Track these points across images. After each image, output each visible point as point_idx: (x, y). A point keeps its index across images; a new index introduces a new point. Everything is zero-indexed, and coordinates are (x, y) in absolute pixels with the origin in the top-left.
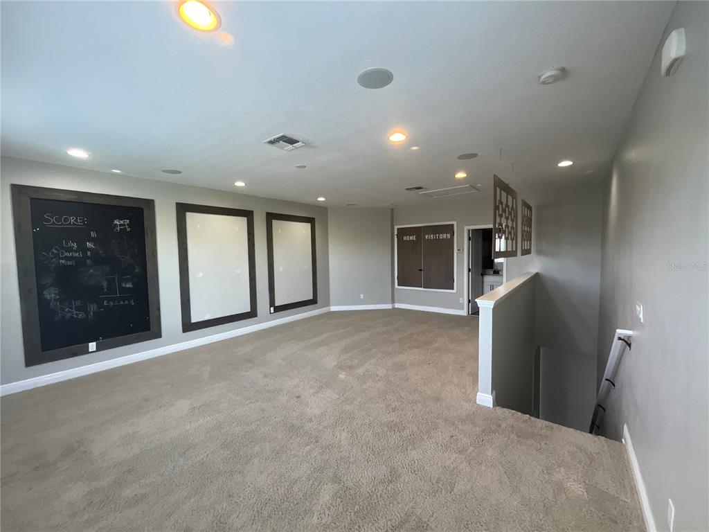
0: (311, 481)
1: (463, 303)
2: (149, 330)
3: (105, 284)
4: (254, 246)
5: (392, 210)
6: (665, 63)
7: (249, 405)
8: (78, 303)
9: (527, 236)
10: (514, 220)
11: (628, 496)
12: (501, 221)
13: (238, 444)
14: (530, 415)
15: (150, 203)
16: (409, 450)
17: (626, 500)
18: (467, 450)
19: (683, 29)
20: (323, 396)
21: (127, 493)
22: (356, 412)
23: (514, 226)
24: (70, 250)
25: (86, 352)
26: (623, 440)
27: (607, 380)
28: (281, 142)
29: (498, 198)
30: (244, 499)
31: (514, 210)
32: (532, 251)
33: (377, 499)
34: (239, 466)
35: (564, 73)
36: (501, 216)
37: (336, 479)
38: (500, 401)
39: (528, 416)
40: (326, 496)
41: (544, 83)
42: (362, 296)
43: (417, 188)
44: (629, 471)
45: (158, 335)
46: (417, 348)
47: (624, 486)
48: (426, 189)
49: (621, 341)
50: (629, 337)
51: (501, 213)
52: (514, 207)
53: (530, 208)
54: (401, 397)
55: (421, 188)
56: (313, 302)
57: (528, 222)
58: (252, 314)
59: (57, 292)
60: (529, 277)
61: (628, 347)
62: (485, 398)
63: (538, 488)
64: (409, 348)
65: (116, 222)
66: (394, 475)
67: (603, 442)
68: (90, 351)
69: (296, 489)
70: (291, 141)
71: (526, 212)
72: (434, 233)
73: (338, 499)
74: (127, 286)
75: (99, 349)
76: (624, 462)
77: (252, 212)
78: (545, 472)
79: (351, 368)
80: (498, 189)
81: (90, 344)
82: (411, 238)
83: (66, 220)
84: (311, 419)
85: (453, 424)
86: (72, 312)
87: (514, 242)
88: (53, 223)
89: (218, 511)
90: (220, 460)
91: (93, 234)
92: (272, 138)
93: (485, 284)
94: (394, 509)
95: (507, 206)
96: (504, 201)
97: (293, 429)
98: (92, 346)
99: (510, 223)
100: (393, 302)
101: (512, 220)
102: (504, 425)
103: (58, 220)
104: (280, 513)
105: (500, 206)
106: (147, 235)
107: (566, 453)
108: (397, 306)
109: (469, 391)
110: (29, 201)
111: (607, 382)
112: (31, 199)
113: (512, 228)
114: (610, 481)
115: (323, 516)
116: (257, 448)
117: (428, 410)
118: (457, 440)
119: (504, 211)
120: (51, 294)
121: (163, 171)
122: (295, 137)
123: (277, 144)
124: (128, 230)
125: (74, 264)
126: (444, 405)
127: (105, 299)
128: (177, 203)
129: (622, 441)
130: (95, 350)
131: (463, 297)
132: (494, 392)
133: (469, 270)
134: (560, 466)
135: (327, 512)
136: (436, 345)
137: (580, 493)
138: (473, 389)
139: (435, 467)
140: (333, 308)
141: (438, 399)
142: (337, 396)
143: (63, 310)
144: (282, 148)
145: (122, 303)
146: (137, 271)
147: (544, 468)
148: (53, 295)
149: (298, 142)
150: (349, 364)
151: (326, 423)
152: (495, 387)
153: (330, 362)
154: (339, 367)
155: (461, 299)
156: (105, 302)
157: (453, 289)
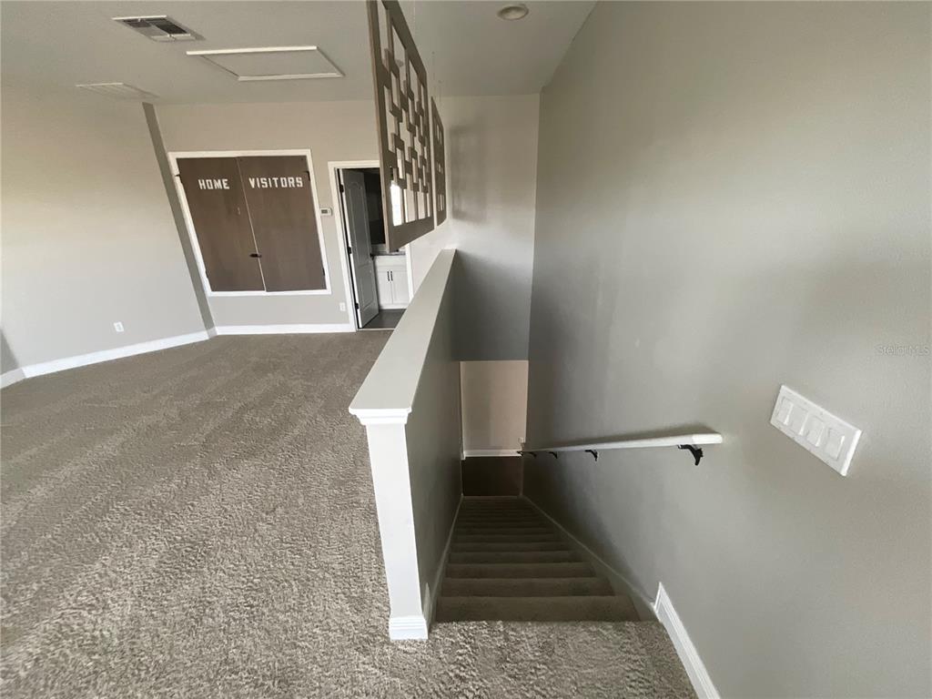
1: (347, 311)
72: (269, 175)
82: (218, 184)
100: (209, 325)
108: (221, 330)
131: (345, 301)
133: (349, 251)
140: (31, 371)
155: (342, 305)
157: (325, 288)
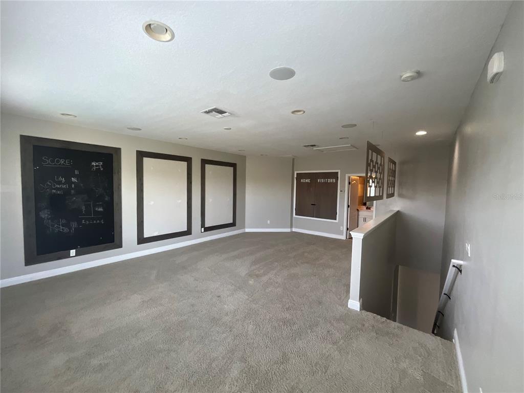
0: (225, 360)
1: (343, 230)
2: (114, 242)
3: (83, 208)
4: (191, 183)
5: (293, 159)
6: (490, 75)
7: (183, 301)
8: (64, 221)
9: (392, 184)
10: (382, 173)
11: (454, 382)
12: (371, 174)
13: (174, 330)
14: (387, 318)
15: (118, 151)
16: (297, 340)
17: (452, 385)
18: (338, 343)
19: (502, 52)
20: (236, 296)
21: (95, 362)
22: (260, 310)
23: (382, 177)
24: (60, 183)
25: (68, 256)
26: (454, 340)
27: (445, 294)
28: (214, 112)
29: (370, 158)
30: (177, 371)
31: (382, 166)
32: (395, 194)
33: (272, 375)
34: (175, 346)
35: (419, 74)
36: (371, 171)
37: (243, 360)
38: (365, 306)
39: (385, 318)
40: (235, 372)
41: (404, 81)
42: (269, 222)
43: (312, 146)
44: (456, 363)
45: (120, 246)
46: (307, 263)
47: (451, 375)
48: (318, 146)
49: (455, 268)
50: (461, 266)
51: (371, 168)
52: (382, 164)
53: (394, 163)
54: (294, 300)
55: (314, 146)
56: (233, 224)
57: (393, 173)
58: (188, 232)
59: (49, 213)
60: (393, 213)
61: (459, 273)
62: (354, 304)
63: (389, 373)
64: (302, 263)
65: (94, 164)
66: (285, 359)
67: (439, 341)
68: (71, 255)
69: (214, 365)
70: (221, 112)
71: (392, 166)
72: (324, 178)
73: (244, 375)
74: (99, 210)
75: (77, 254)
76: (453, 357)
77: (191, 158)
78: (395, 361)
79: (257, 276)
80: (370, 151)
81: (71, 251)
82: (307, 181)
83: (58, 161)
84: (227, 314)
85: (330, 322)
86: (60, 227)
87: (381, 189)
88: (49, 164)
89: (158, 379)
90: (161, 341)
91: (77, 172)
92: (207, 110)
93: (360, 217)
94: (284, 384)
95: (377, 163)
96: (374, 160)
97: (215, 321)
98: (73, 252)
99: (378, 175)
100: (291, 227)
101: (380, 173)
102: (367, 325)
103: (52, 161)
104: (202, 382)
105: (371, 163)
106: (115, 173)
107: (411, 348)
108: (294, 230)
109: (343, 298)
110: (32, 147)
111: (445, 296)
112: (33, 146)
113: (380, 179)
114: (441, 371)
115: (233, 386)
116: (188, 334)
117: (312, 310)
118: (332, 334)
119: (374, 167)
120: (45, 214)
121: (128, 128)
122: (223, 109)
123: (211, 113)
124: (102, 169)
125: (62, 193)
126: (324, 307)
127: (83, 219)
128: (137, 151)
129: (452, 341)
130: (74, 255)
131: (343, 226)
132: (361, 299)
133: (348, 206)
134: (405, 358)
135: (236, 384)
136: (321, 261)
137: (418, 378)
138: (346, 296)
139: (315, 354)
140: (247, 230)
141: (320, 303)
142: (247, 297)
143: (53, 226)
144: (215, 117)
145: (95, 222)
146: (106, 199)
147: (394, 359)
148: (46, 215)
149: (226, 113)
150: (257, 273)
151: (238, 317)
152: (362, 296)
153: (243, 271)
154: (249, 275)
155: (342, 227)
156: (83, 221)
157: (336, 220)
